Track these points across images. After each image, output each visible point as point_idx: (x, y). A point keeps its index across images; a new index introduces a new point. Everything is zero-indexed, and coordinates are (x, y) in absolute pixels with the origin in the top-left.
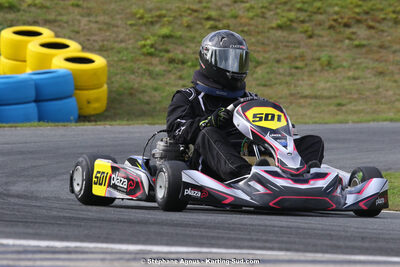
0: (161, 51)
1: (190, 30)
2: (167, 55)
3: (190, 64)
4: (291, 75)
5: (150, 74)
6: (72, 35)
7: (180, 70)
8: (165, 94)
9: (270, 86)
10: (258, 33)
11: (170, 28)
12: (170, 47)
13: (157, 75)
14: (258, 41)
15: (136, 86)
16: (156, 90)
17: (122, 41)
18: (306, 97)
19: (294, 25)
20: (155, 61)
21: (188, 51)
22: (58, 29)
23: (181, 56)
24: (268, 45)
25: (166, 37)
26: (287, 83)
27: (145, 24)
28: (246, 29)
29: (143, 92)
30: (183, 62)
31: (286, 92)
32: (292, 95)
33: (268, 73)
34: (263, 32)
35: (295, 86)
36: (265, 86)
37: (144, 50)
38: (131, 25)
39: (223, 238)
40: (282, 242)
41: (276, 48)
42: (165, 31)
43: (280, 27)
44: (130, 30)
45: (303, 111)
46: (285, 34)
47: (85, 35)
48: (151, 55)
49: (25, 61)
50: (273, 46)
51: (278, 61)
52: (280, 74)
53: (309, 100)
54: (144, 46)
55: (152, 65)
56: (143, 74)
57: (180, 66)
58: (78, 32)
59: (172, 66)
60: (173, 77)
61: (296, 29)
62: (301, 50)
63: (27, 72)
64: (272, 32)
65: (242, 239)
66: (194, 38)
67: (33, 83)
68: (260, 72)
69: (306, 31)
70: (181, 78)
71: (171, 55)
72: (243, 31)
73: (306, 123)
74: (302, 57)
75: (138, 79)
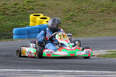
0: (70, 19)
1: (78, 13)
2: (72, 20)
3: (78, 22)
4: (104, 24)
5: (68, 25)
6: (48, 15)
7: (75, 23)
8: (72, 30)
9: (99, 27)
10: (95, 13)
11: (73, 13)
12: (73, 18)
13: (70, 25)
14: (95, 16)
15: (64, 28)
16: (70, 28)
17: (60, 17)
18: (108, 29)
19: (104, 11)
20: (69, 21)
21: (77, 18)
22: (44, 14)
23: (76, 20)
24: (98, 16)
25: (71, 15)
26: (103, 26)
27: (66, 12)
28: (92, 12)
29: (66, 29)
30: (76, 21)
31: (103, 28)
32: (104, 29)
33: (98, 23)
34: (96, 13)
35: (105, 27)
36: (97, 27)
37: (66, 19)
38: (63, 12)
39: (93, 68)
40: (108, 69)
41: (100, 17)
42: (71, 14)
43: (101, 12)
44: (63, 14)
45: (107, 33)
46: (102, 13)
47: (51, 15)
48: (68, 20)
49: (36, 22)
50: (99, 17)
51: (100, 20)
52: (101, 24)
53: (109, 30)
54: (66, 18)
55: (68, 22)
56: (66, 25)
57: (75, 22)
58: (49, 15)
59: (73, 22)
60: (74, 25)
61: (105, 12)
62: (106, 17)
63: (37, 25)
64: (99, 13)
65: (98, 68)
66: (79, 15)
67: (38, 28)
68: (96, 23)
69: (108, 13)
70: (76, 25)
71: (73, 20)
72: (91, 13)
73: (108, 36)
74: (106, 19)
75: (65, 26)
